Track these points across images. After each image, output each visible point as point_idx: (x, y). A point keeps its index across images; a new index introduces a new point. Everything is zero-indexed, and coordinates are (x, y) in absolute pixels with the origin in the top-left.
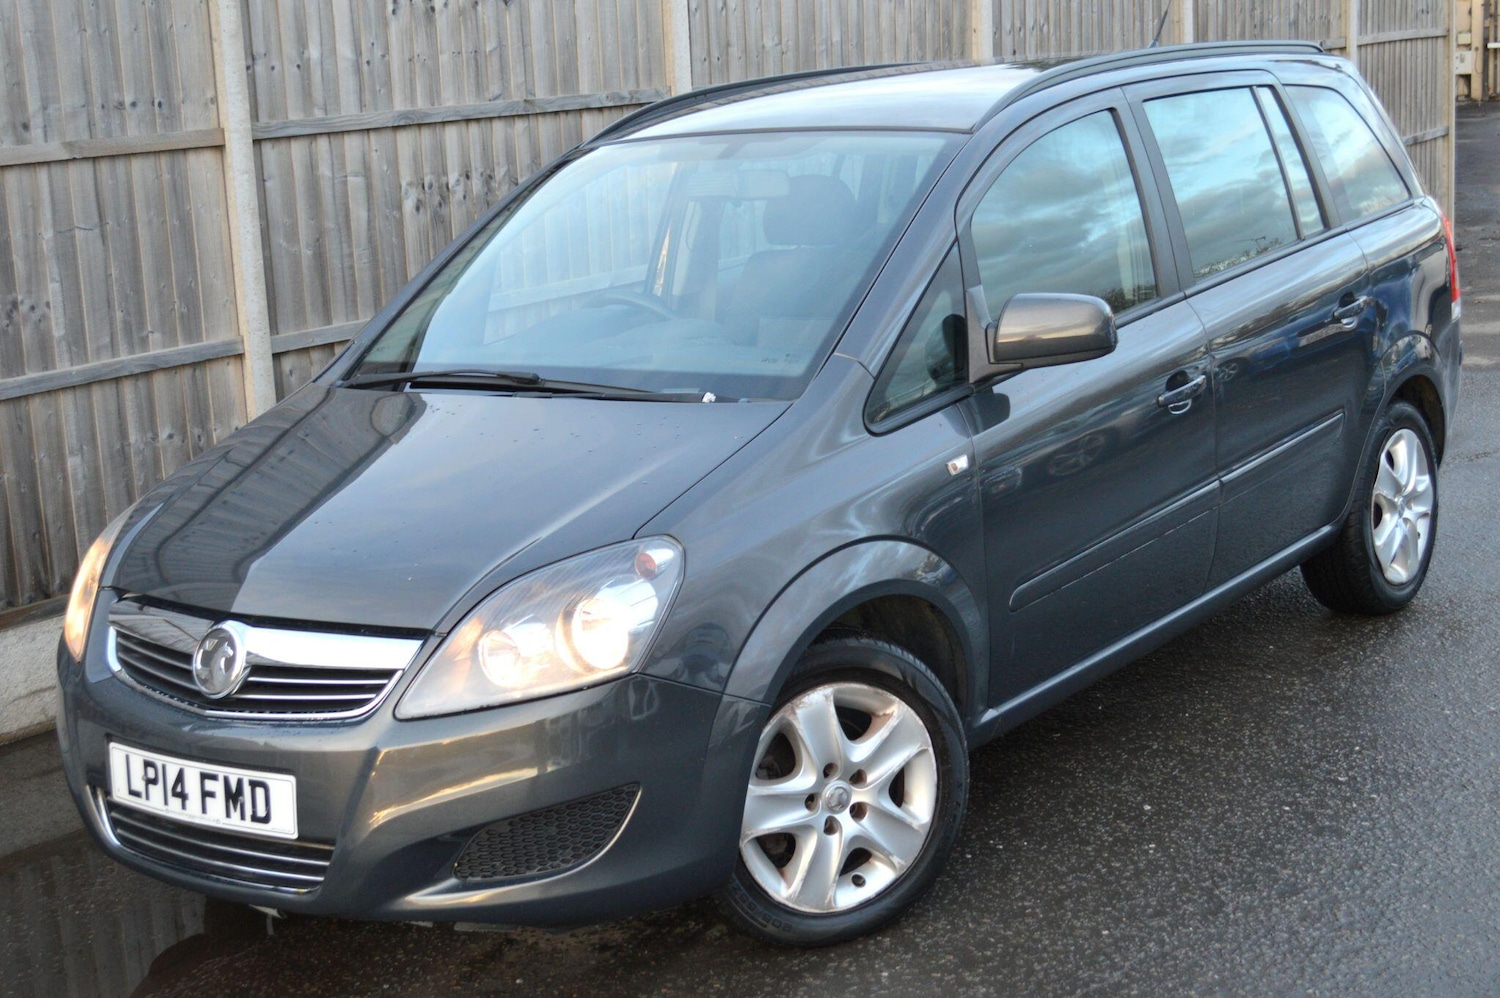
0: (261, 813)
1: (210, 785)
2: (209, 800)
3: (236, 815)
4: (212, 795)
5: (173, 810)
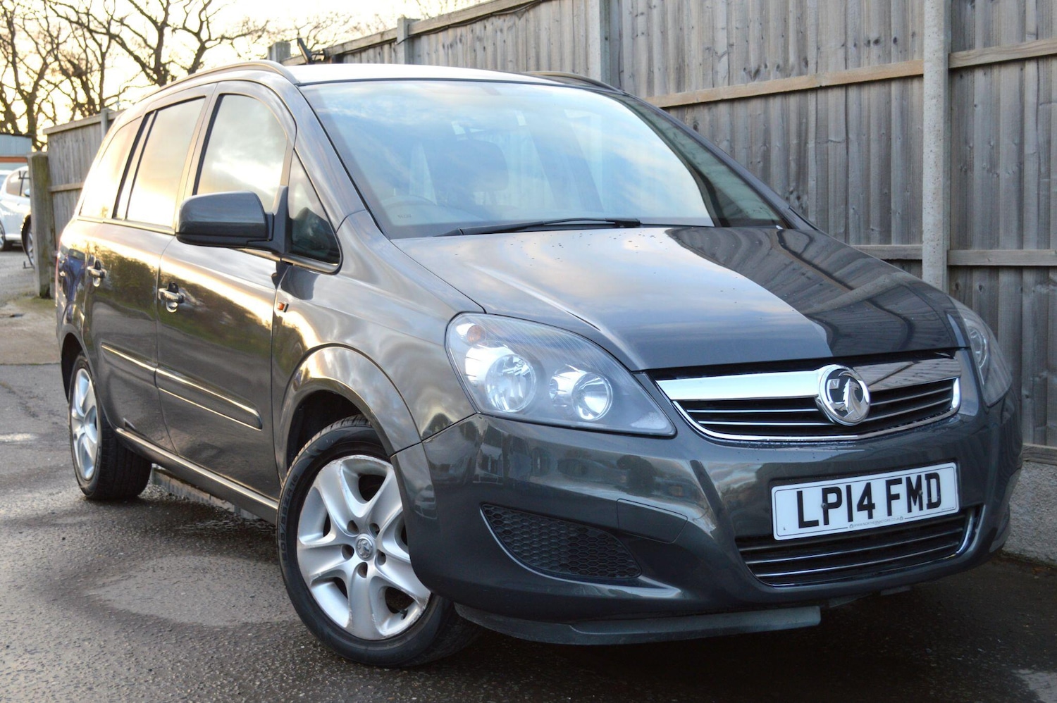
0: (934, 499)
1: (895, 489)
2: (894, 503)
3: (915, 508)
4: (897, 497)
5: (861, 521)
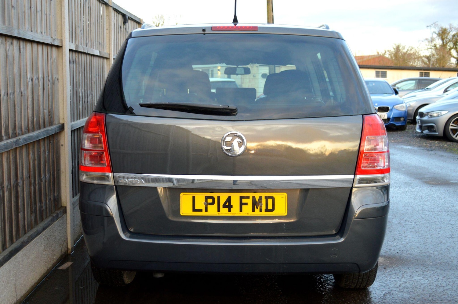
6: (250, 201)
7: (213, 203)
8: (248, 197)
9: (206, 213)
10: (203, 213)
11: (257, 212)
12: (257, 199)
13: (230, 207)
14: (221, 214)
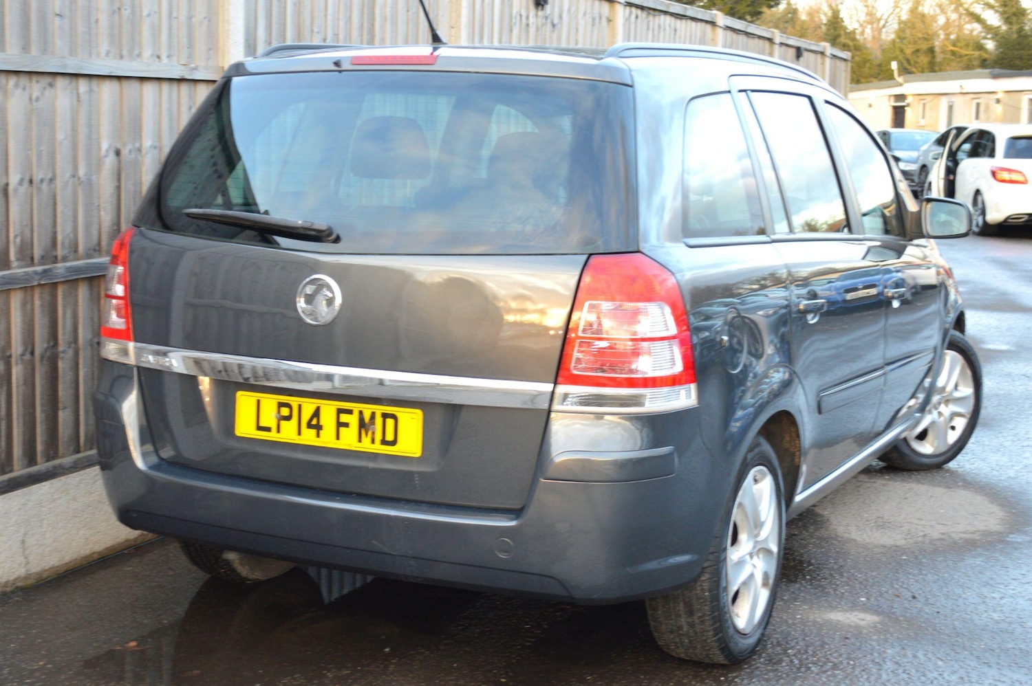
6: (353, 420)
7: (288, 418)
8: (350, 412)
9: (278, 435)
10: (272, 436)
11: (366, 445)
12: (367, 417)
13: (318, 428)
14: (303, 440)
